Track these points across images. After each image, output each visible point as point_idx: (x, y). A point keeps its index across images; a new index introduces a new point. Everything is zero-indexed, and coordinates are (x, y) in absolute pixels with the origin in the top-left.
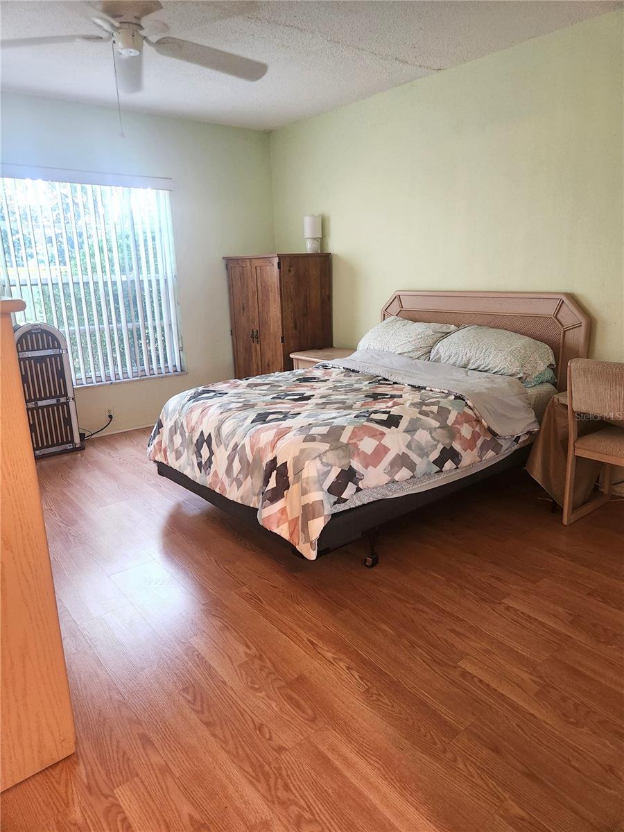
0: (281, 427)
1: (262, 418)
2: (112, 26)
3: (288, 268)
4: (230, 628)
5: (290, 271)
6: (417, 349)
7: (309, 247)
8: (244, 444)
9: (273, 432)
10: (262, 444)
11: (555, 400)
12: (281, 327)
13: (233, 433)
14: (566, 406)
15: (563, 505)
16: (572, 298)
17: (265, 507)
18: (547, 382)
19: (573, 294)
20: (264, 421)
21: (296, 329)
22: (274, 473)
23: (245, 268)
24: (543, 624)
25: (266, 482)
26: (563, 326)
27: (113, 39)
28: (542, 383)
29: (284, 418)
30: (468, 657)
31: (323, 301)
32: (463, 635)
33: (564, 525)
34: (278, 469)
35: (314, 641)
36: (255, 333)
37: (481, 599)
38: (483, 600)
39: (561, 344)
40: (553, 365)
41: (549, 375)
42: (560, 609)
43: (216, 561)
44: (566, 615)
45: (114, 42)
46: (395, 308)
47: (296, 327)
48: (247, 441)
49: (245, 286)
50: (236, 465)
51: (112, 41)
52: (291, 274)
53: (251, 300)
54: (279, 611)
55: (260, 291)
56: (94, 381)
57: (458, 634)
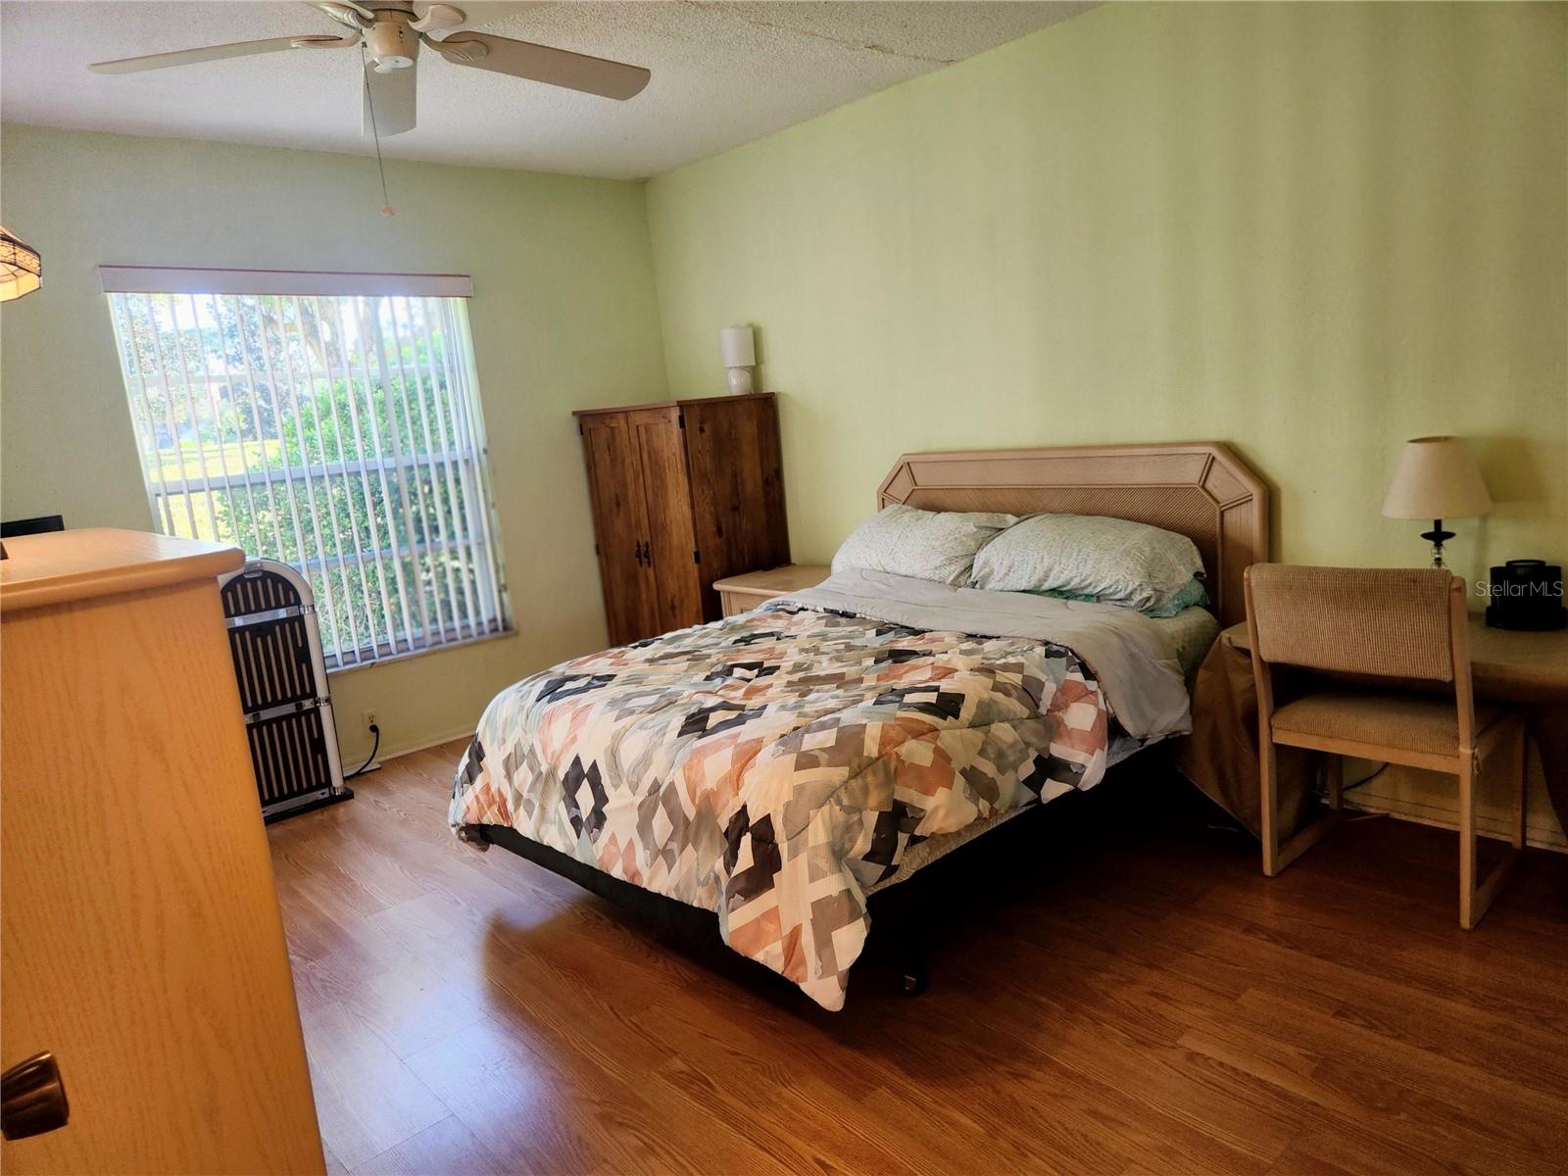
0: (742, 739)
1: (696, 724)
2: (360, 17)
3: (698, 426)
4: (658, 1149)
5: (702, 430)
6: (951, 561)
7: (734, 385)
8: (672, 785)
9: (727, 754)
10: (709, 784)
11: (1225, 641)
12: (692, 535)
13: (646, 760)
14: (1247, 653)
15: (1261, 836)
16: (1231, 450)
17: (733, 910)
18: (1194, 605)
19: (1232, 444)
20: (705, 733)
21: (720, 536)
22: (746, 840)
23: (617, 431)
24: (1262, 1083)
25: (732, 858)
26: (1218, 502)
27: (363, 40)
28: (1187, 607)
29: (740, 720)
30: (1133, 1165)
31: (767, 479)
32: (1114, 1120)
33: (1267, 877)
34: (753, 830)
35: (828, 1162)
36: (643, 549)
37: (1138, 1041)
38: (1144, 1044)
39: (1218, 536)
40: (1203, 574)
41: (1197, 591)
42: (1290, 1049)
43: (611, 1008)
44: (1305, 1061)
45: (364, 45)
46: (903, 487)
47: (719, 531)
48: (678, 777)
49: (619, 460)
50: (661, 824)
51: (360, 44)
52: (704, 436)
53: (631, 488)
54: (750, 1103)
55: (647, 470)
56: (340, 663)
57: (1105, 1119)
